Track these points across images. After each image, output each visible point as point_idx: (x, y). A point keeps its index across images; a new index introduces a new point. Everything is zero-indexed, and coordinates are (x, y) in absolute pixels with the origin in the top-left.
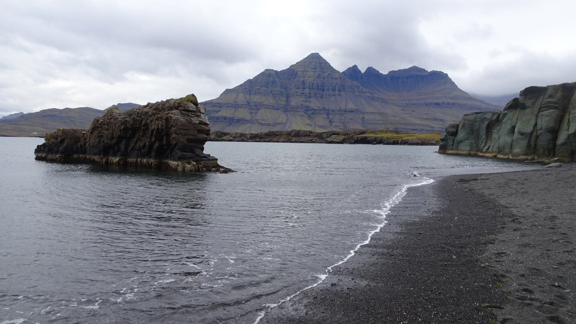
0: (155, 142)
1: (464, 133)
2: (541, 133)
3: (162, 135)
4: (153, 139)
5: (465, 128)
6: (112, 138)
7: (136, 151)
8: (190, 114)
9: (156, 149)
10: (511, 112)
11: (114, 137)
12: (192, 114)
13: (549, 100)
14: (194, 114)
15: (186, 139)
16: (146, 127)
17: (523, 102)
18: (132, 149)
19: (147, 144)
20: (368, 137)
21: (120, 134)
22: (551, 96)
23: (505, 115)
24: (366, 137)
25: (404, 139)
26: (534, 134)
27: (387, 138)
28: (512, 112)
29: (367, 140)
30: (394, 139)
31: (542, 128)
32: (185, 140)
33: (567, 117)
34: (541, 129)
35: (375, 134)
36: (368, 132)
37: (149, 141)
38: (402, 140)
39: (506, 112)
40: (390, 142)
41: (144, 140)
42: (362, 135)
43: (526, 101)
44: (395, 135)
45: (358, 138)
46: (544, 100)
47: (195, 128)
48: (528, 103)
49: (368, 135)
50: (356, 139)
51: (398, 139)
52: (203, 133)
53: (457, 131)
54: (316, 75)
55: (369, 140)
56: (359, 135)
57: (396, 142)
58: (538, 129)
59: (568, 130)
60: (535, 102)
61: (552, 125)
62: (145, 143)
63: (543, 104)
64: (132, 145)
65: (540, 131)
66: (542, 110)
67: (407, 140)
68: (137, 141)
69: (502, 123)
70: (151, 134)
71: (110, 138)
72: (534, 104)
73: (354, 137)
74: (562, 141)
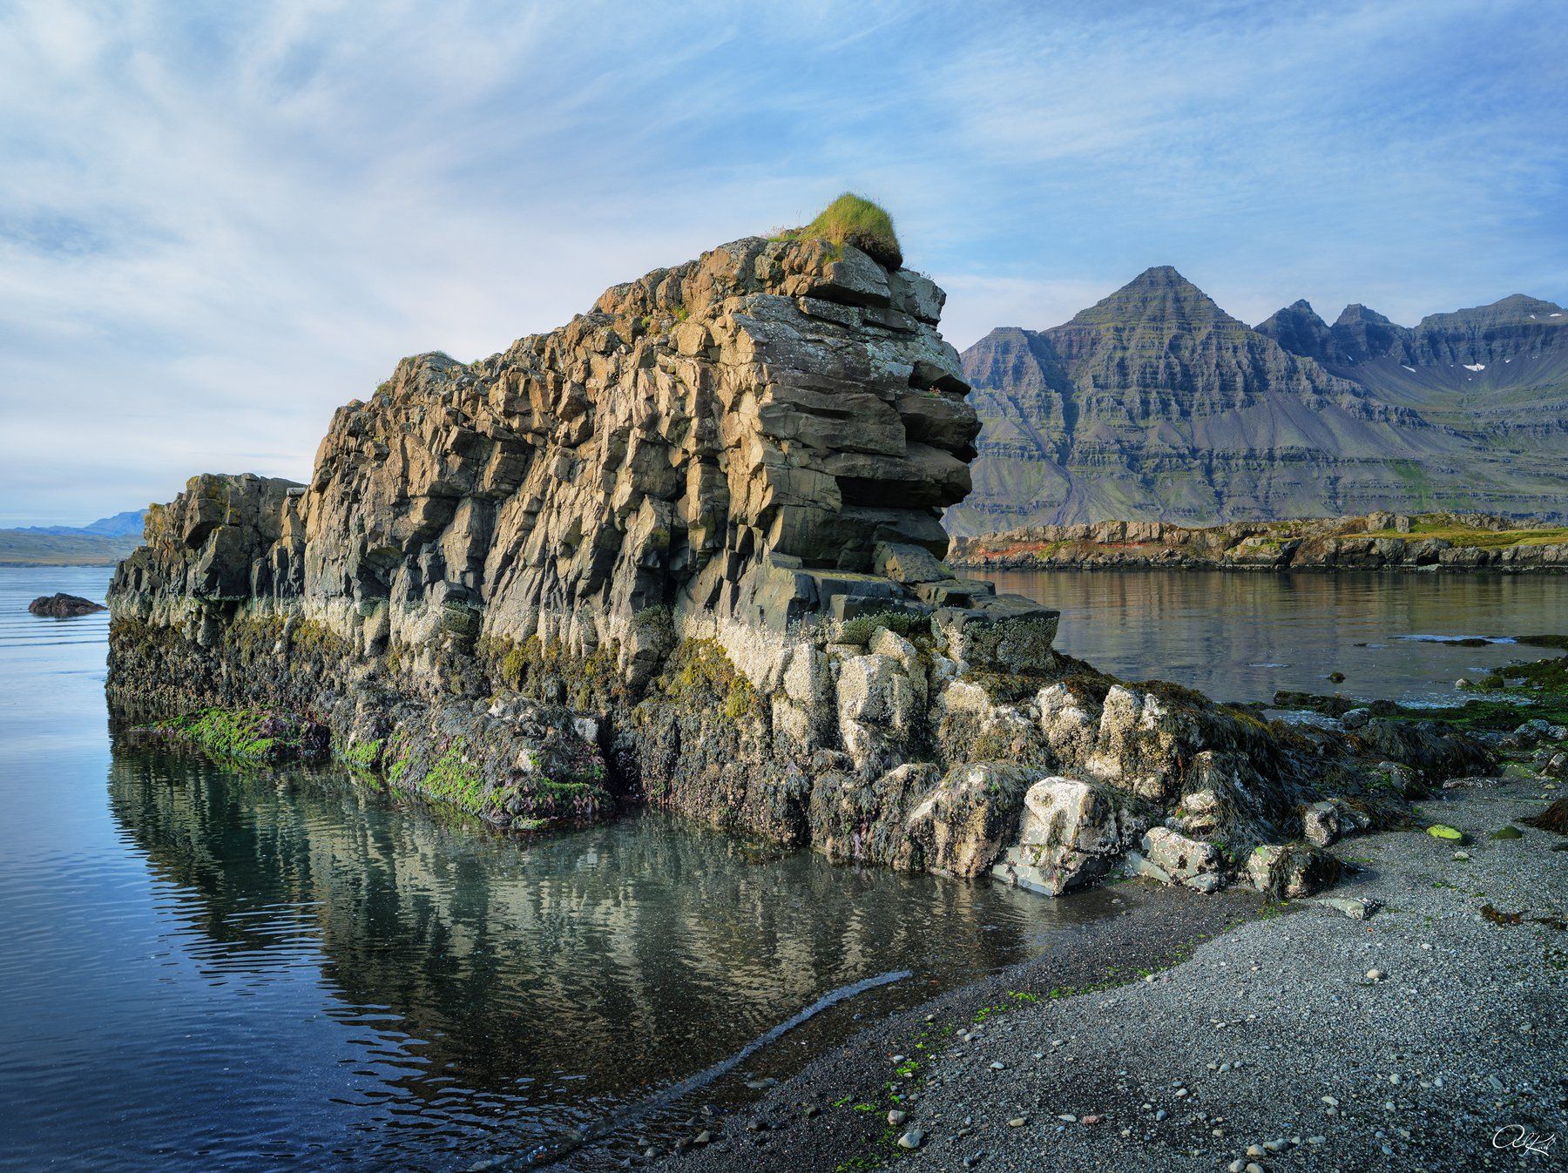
0: (632, 507)
3: (676, 459)
4: (623, 491)
6: (403, 503)
7: (530, 572)
8: (856, 323)
9: (638, 554)
11: (414, 496)
12: (866, 323)
14: (879, 319)
15: (838, 479)
16: (582, 419)
18: (508, 559)
19: (589, 524)
21: (441, 473)
32: (831, 483)
37: (600, 510)
41: (572, 504)
47: (891, 404)
52: (940, 446)
54: (1167, 342)
62: (578, 522)
64: (506, 534)
68: (531, 514)
70: (609, 458)
71: (393, 500)
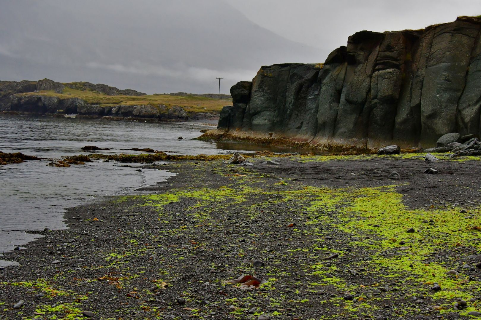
1: (262, 98)
2: (376, 103)
5: (263, 90)
10: (335, 67)
13: (387, 53)
17: (352, 54)
20: (43, 99)
22: (389, 48)
23: (326, 72)
24: (39, 99)
25: (123, 104)
26: (366, 104)
27: (85, 102)
28: (337, 68)
29: (40, 104)
30: (100, 104)
31: (377, 96)
34: (375, 97)
35: (59, 92)
36: (42, 87)
38: (120, 108)
39: (328, 67)
40: (93, 111)
42: (30, 94)
43: (356, 52)
44: (102, 96)
45: (21, 99)
46: (380, 52)
48: (360, 56)
49: (43, 94)
50: (15, 102)
51: (111, 105)
53: (250, 93)
55: (44, 104)
56: (21, 91)
57: (106, 110)
58: (372, 97)
59: (410, 102)
60: (369, 55)
61: (390, 92)
63: (379, 58)
65: (375, 101)
66: (377, 67)
67: (129, 107)
69: (322, 85)
72: (367, 57)
73: (11, 96)
74: (403, 118)
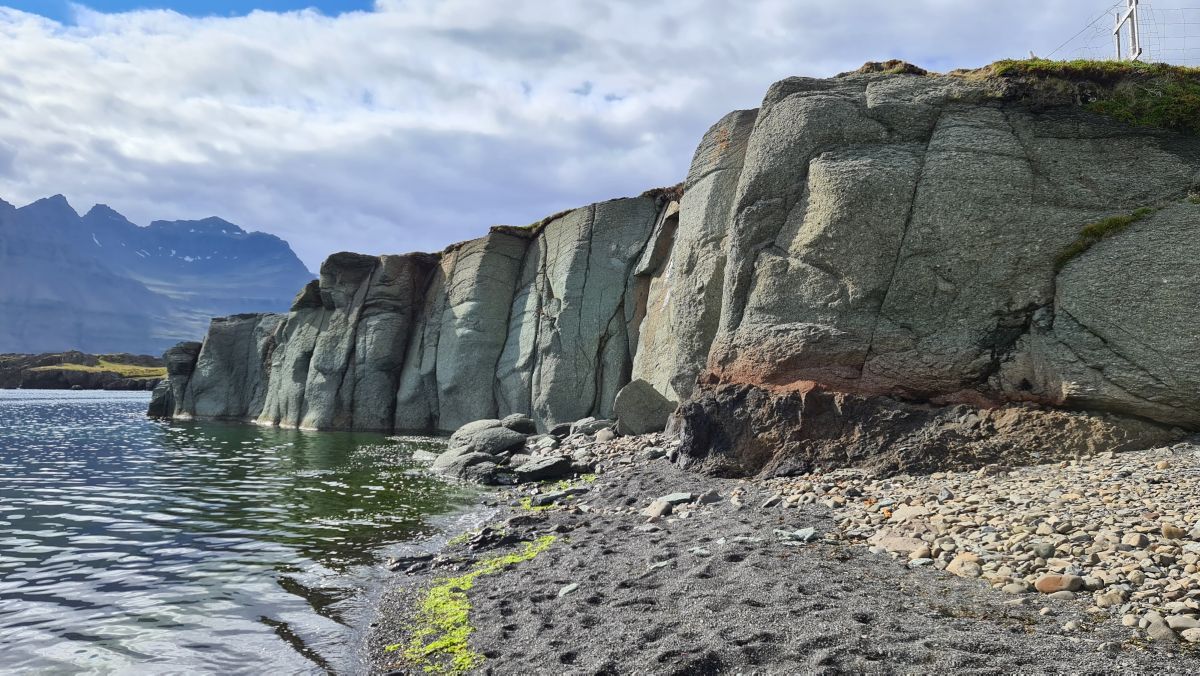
1: (210, 367)
2: (364, 371)
5: (211, 354)
10: (305, 315)
13: (380, 289)
17: (327, 291)
22: (385, 281)
23: (294, 323)
26: (349, 374)
28: (308, 317)
31: (365, 358)
33: (419, 333)
34: (363, 361)
39: (296, 314)
43: (333, 288)
46: (372, 287)
48: (339, 294)
58: (357, 361)
59: (420, 366)
60: (354, 293)
61: (387, 350)
63: (368, 298)
65: (361, 367)
66: (366, 312)
69: (289, 343)
72: (351, 296)
74: (409, 392)
